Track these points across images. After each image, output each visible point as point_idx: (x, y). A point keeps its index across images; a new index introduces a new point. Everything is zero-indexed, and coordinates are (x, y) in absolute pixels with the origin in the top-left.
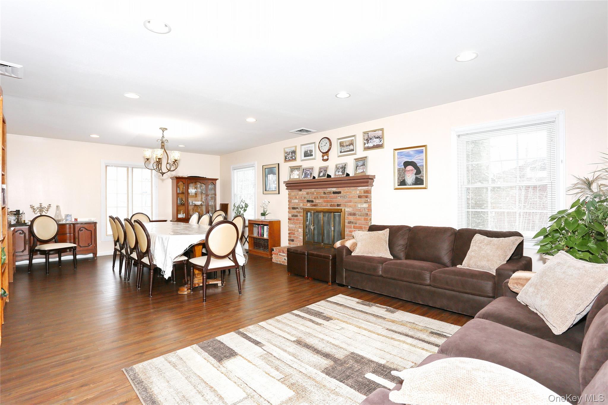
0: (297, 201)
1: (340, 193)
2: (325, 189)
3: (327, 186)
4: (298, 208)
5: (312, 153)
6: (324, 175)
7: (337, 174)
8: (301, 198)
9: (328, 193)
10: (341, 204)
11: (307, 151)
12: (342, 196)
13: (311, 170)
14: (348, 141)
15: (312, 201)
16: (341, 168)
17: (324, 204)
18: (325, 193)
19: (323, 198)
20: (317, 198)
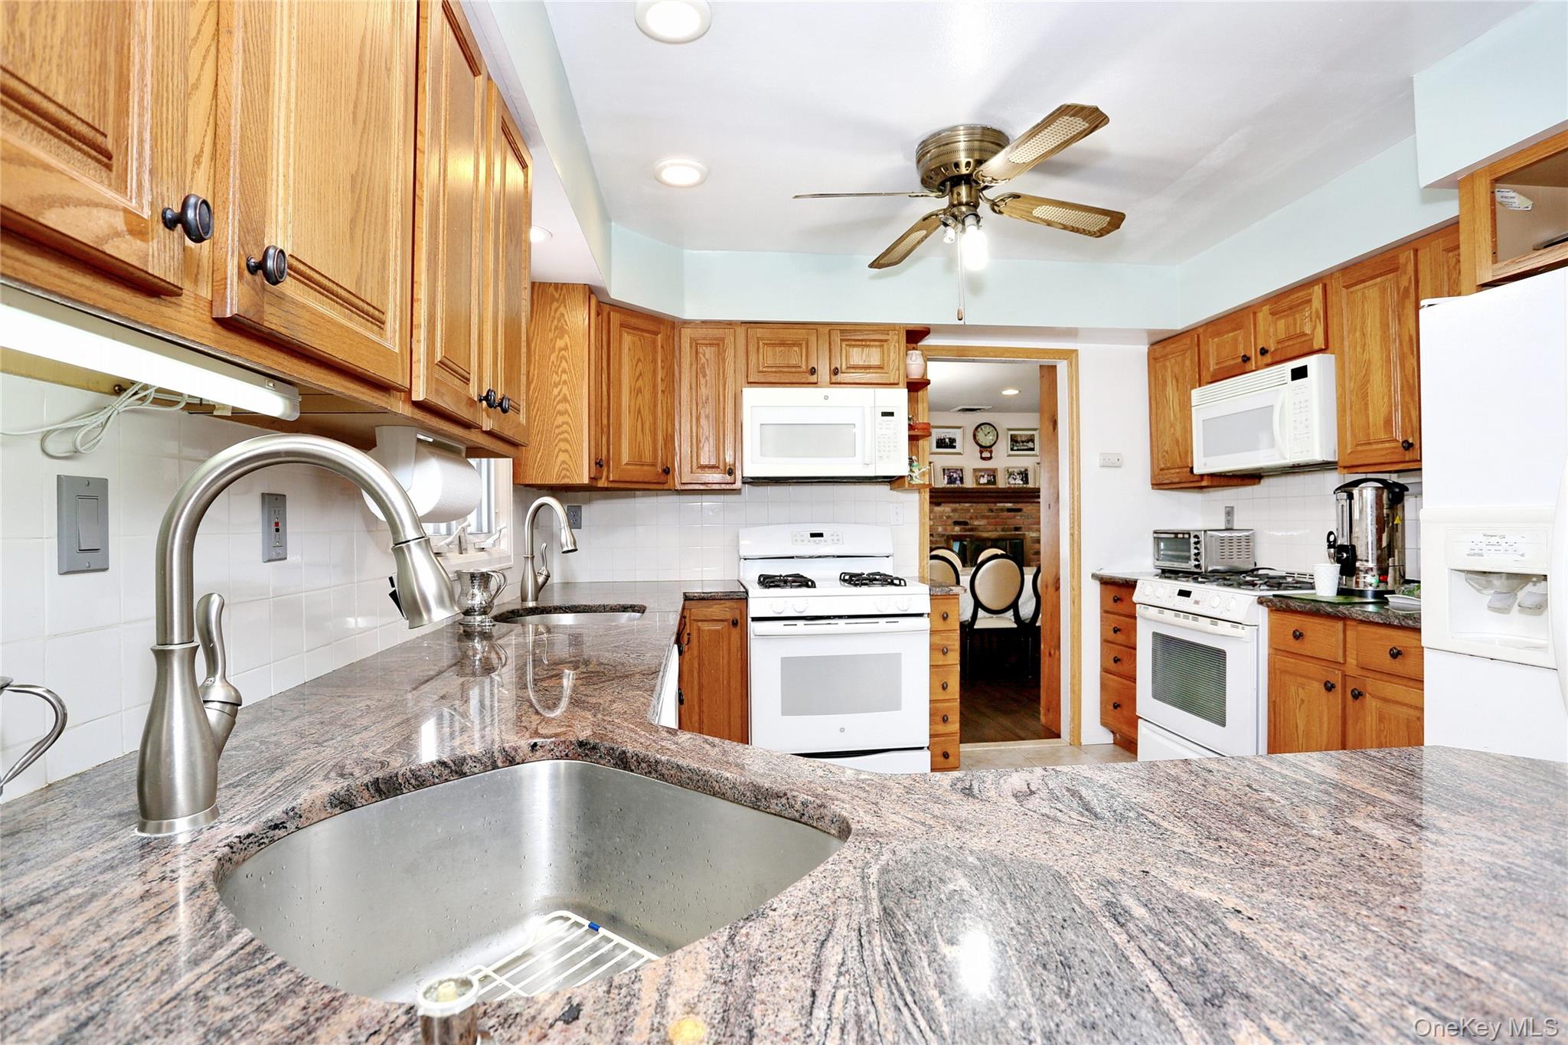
1: (1019, 510)
2: (993, 505)
3: (994, 500)
5: (954, 444)
6: (989, 482)
7: (1012, 481)
8: (941, 517)
9: (997, 510)
10: (1021, 527)
11: (942, 438)
12: (1022, 516)
13: (959, 472)
14: (1026, 435)
15: (966, 523)
16: (1018, 474)
17: (990, 528)
18: (991, 510)
19: (987, 517)
20: (977, 518)
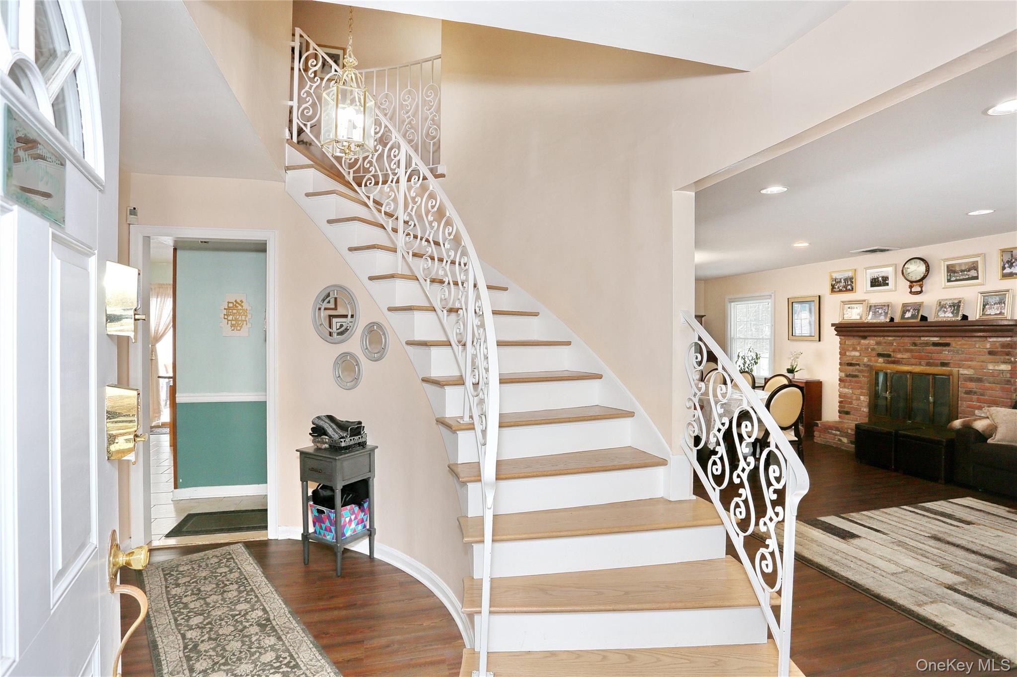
0: (857, 354)
1: (948, 345)
2: (917, 339)
3: (922, 334)
4: (858, 365)
5: (887, 282)
6: (913, 317)
7: (942, 315)
8: (867, 349)
9: (921, 344)
10: (949, 363)
11: (876, 277)
12: (953, 351)
13: (887, 308)
14: (966, 263)
15: (889, 356)
16: (950, 306)
17: (913, 361)
18: (915, 344)
19: (911, 351)
20: (900, 351)
